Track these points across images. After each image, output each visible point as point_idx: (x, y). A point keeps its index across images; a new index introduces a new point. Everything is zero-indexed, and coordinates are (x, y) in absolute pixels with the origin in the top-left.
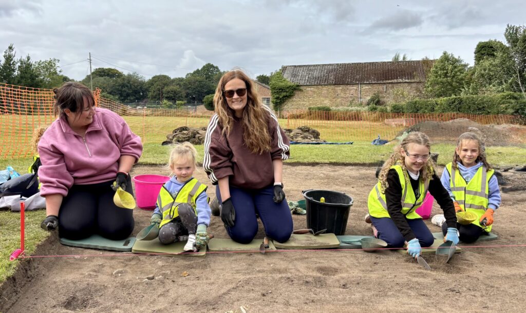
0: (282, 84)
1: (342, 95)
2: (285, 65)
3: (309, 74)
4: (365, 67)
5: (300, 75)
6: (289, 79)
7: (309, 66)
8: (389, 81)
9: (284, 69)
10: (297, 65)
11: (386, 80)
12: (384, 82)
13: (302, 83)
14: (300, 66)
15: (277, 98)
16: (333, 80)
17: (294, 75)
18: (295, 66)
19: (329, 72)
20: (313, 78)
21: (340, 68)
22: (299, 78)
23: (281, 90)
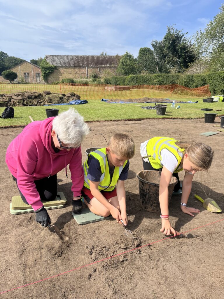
0: (47, 66)
1: (78, 72)
2: (47, 55)
3: (61, 60)
4: (89, 58)
5: (56, 61)
6: (50, 63)
7: (60, 56)
8: (101, 66)
9: (47, 57)
10: (54, 55)
11: (99, 65)
12: (98, 66)
13: (57, 65)
14: (56, 56)
15: (45, 73)
16: (73, 65)
17: (53, 61)
18: (53, 56)
19: (71, 59)
20: (63, 63)
21: (76, 58)
22: (56, 63)
23: (47, 69)
